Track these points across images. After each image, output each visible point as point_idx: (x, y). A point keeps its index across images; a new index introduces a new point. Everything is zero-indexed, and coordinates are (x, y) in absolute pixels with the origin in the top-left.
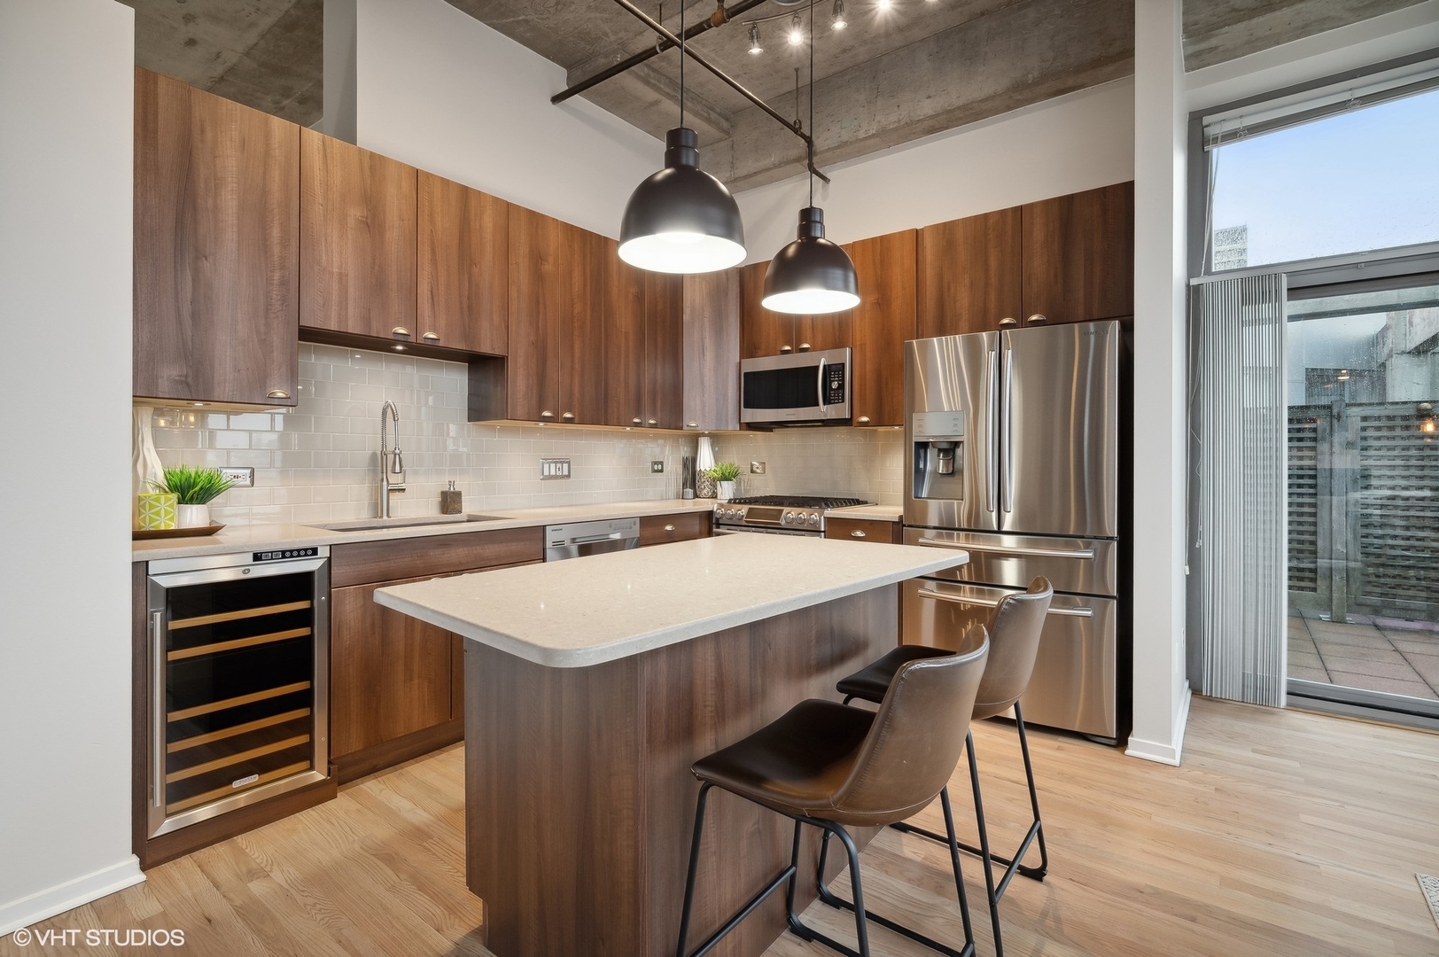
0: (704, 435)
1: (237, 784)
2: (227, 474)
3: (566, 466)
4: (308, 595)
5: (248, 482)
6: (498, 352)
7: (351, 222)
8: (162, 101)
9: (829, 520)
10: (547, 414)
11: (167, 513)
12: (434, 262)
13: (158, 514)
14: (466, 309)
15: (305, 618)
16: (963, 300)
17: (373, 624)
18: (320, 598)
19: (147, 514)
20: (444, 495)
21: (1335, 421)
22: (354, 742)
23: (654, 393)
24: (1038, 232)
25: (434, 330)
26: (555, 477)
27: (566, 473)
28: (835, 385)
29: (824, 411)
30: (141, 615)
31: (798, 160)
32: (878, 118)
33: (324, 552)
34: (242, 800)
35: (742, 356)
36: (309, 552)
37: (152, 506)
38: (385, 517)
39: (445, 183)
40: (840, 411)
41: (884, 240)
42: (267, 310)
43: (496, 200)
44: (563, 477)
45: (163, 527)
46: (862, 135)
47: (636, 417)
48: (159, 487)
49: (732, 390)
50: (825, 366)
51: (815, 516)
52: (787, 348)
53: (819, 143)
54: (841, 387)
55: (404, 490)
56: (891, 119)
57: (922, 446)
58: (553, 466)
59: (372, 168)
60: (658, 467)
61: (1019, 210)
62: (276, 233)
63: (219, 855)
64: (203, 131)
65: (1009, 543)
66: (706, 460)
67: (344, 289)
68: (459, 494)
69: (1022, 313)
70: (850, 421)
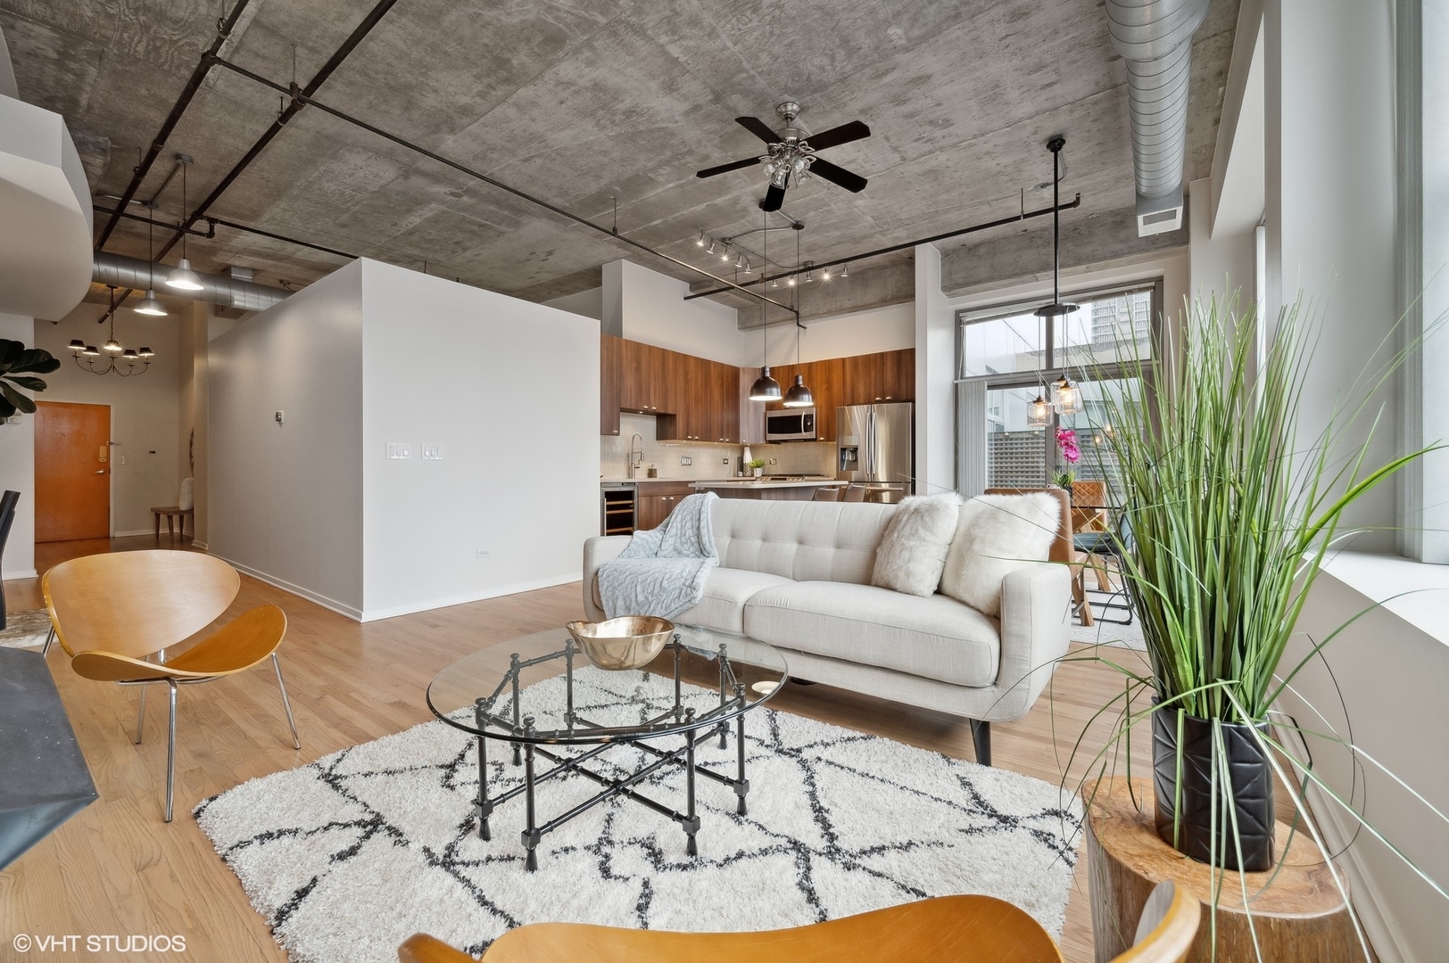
0: (747, 446)
3: (690, 459)
4: (632, 499)
6: (674, 413)
7: (633, 369)
10: (689, 437)
14: (664, 397)
16: (861, 389)
20: (650, 469)
23: (728, 427)
24: (889, 364)
25: (655, 406)
26: (686, 465)
27: (690, 462)
28: (809, 424)
29: (804, 435)
31: (792, 319)
35: (767, 410)
40: (812, 435)
41: (830, 362)
44: (689, 464)
46: (821, 312)
47: (721, 438)
49: (762, 425)
50: (804, 415)
52: (788, 407)
53: (803, 313)
54: (812, 424)
55: (638, 468)
56: (833, 307)
57: (844, 450)
58: (685, 460)
60: (725, 462)
61: (882, 355)
65: (885, 486)
66: (748, 458)
67: (631, 393)
68: (655, 467)
69: (883, 396)
70: (815, 440)
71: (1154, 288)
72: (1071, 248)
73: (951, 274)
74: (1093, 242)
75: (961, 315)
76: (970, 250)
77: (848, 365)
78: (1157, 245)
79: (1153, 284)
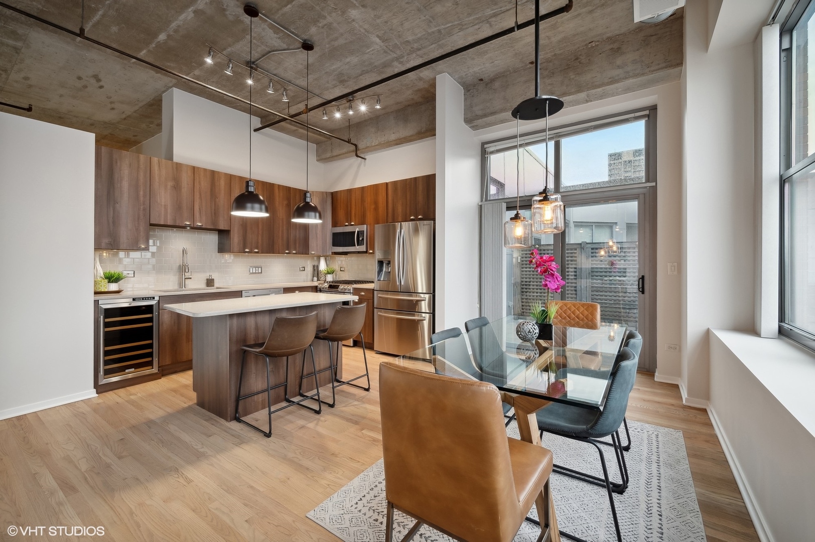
0: (320, 256)
1: (127, 371)
2: (125, 273)
3: (260, 269)
4: (152, 312)
5: (133, 275)
6: (227, 229)
7: (169, 187)
8: (103, 155)
9: (354, 289)
10: (247, 250)
11: (104, 286)
12: (200, 198)
13: (101, 286)
14: (213, 215)
15: (150, 320)
16: (400, 209)
17: (174, 323)
18: (155, 313)
19: (98, 286)
20: (207, 280)
21: (582, 250)
22: (168, 361)
24: (421, 187)
25: (201, 222)
26: (255, 273)
27: (260, 271)
28: (361, 239)
29: (357, 248)
30: (97, 317)
31: (353, 151)
32: (378, 139)
33: (157, 298)
34: (130, 376)
35: (332, 226)
36: (152, 298)
37: (99, 284)
38: (184, 288)
39: (205, 170)
40: (363, 248)
41: (377, 185)
42: (138, 219)
43: (226, 174)
44: (259, 273)
45: (103, 291)
46: (373, 144)
47: (287, 250)
48: (101, 277)
49: (328, 240)
50: (358, 231)
51: (349, 287)
52: (347, 224)
53: (360, 146)
54: (363, 239)
55: (191, 278)
56: (382, 140)
57: (380, 262)
58: (254, 269)
59: (176, 168)
60: (302, 269)
61: (415, 179)
62: (141, 193)
63: (122, 392)
64: (116, 162)
66: (323, 266)
67: (166, 210)
68: (214, 279)
69: (416, 216)
70: (366, 252)
71: (648, 116)
72: (572, 77)
73: (472, 107)
74: (592, 70)
75: (486, 146)
76: (487, 85)
77: (390, 187)
78: (652, 69)
79: (647, 112)
